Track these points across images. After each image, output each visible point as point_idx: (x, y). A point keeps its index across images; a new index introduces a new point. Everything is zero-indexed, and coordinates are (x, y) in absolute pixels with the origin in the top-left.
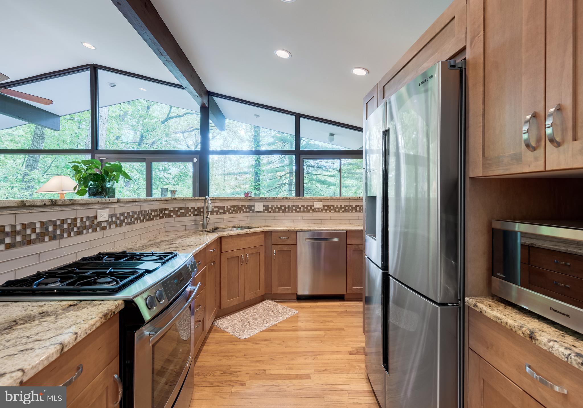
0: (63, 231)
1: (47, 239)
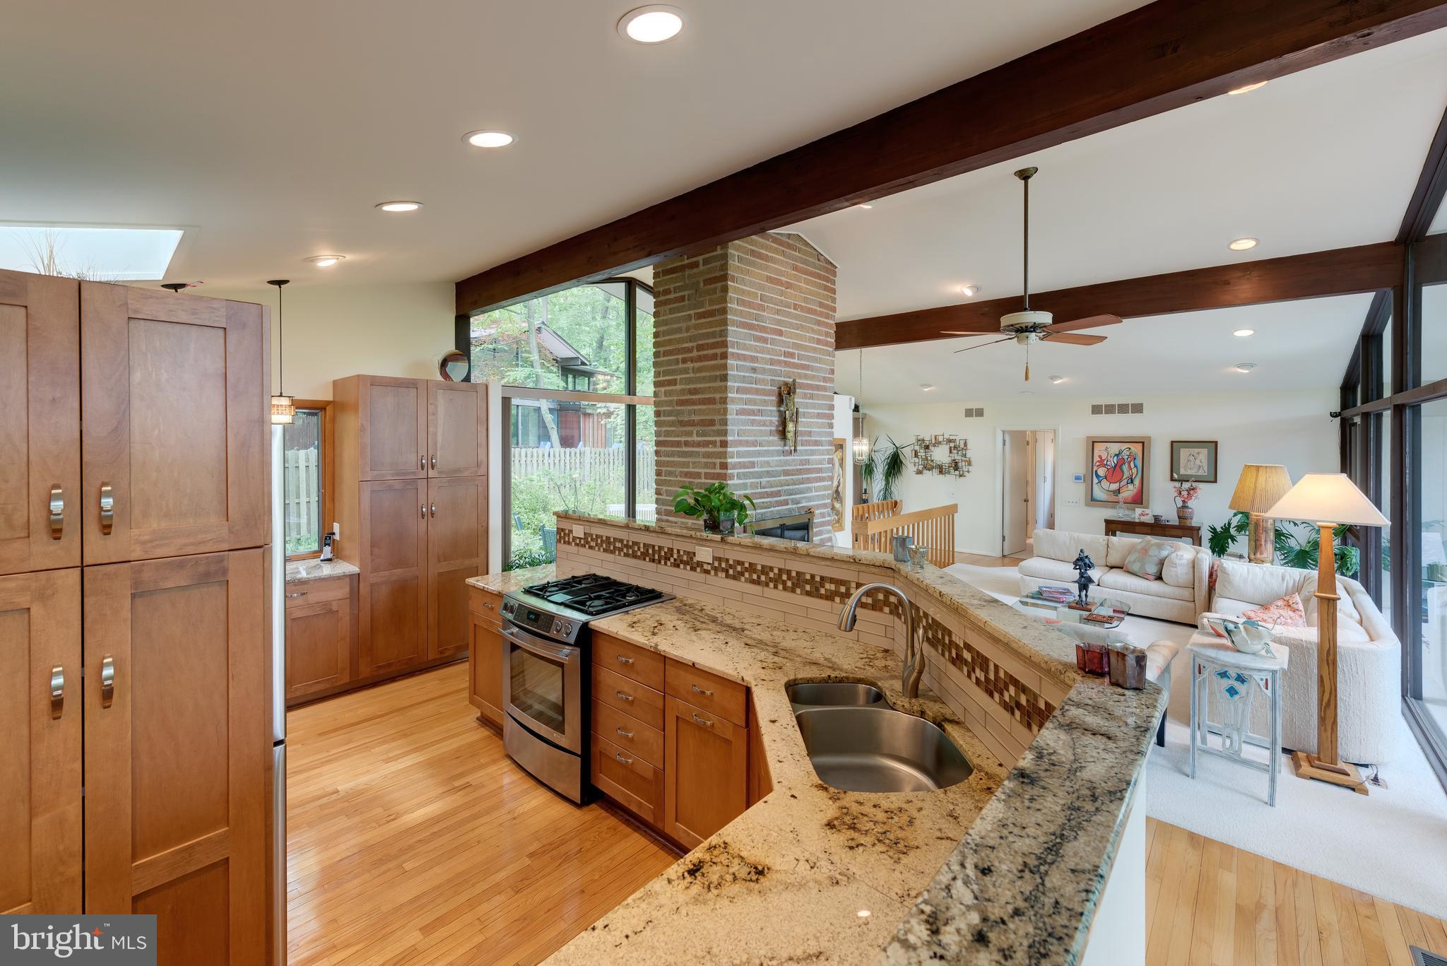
0: (660, 556)
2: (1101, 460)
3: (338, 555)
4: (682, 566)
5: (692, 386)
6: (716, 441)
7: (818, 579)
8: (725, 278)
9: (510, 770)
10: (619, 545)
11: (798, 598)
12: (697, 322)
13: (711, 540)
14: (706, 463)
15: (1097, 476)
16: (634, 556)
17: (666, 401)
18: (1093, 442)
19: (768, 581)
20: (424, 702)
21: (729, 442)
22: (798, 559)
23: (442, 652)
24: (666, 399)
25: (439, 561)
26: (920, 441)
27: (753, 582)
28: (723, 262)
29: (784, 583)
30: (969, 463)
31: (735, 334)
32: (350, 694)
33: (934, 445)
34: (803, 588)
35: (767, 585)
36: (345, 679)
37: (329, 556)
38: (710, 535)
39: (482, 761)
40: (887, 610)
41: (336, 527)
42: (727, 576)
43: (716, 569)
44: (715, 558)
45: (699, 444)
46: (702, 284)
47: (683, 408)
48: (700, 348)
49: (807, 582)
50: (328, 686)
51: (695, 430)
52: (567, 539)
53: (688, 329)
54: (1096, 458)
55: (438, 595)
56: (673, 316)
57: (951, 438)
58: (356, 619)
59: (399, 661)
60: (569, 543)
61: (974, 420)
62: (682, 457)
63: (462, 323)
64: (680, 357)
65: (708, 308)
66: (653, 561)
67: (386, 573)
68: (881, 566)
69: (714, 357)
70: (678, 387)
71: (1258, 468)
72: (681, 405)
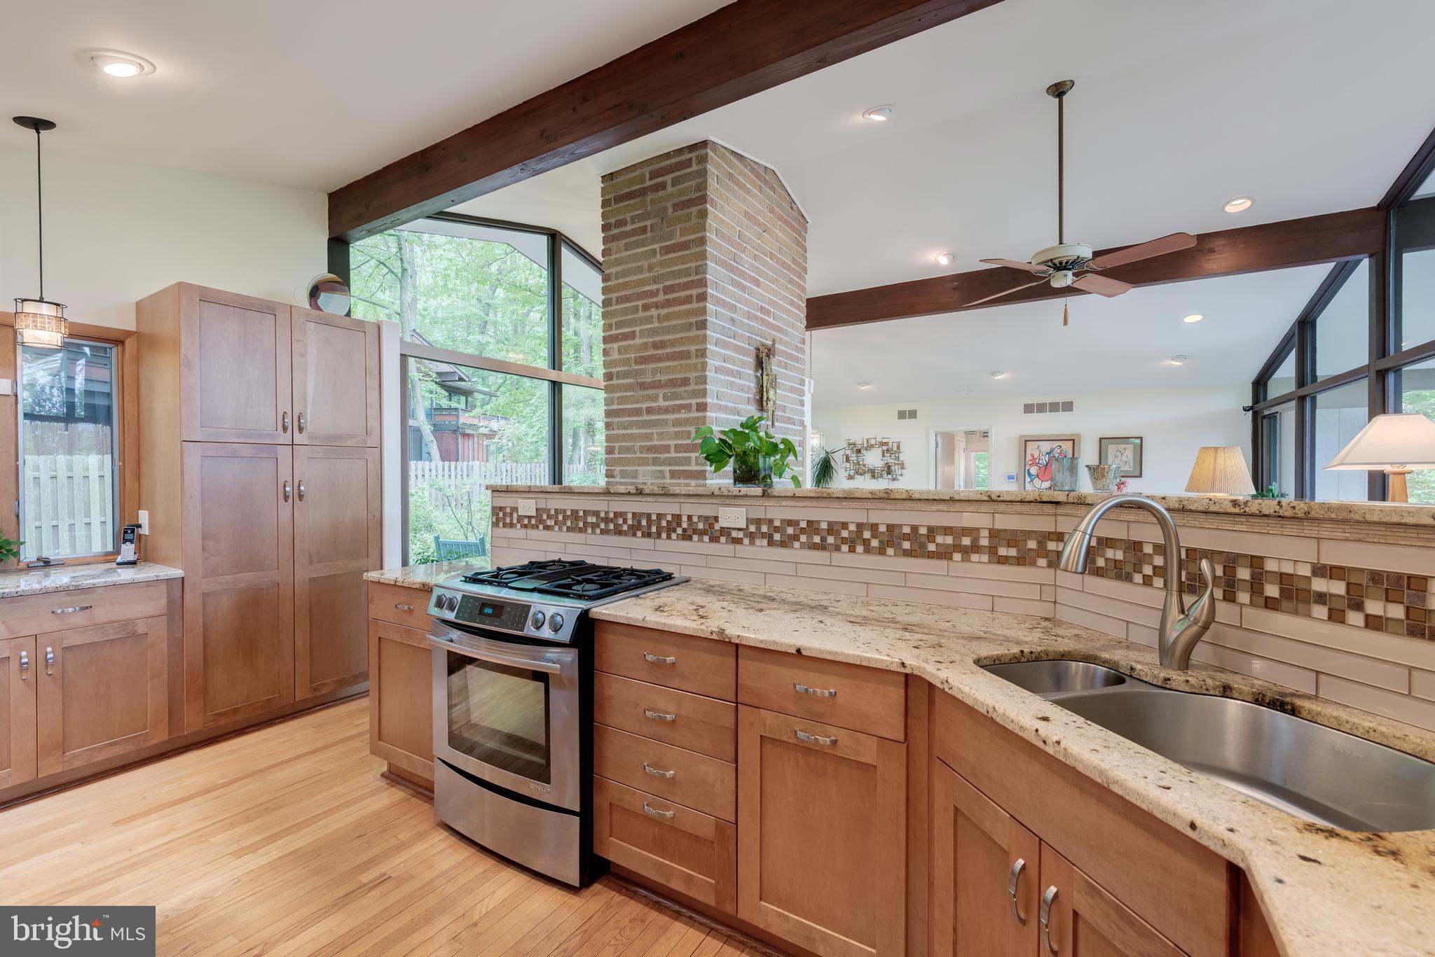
0: (659, 528)
1: (639, 534)
2: (1034, 459)
3: (145, 556)
4: (695, 538)
5: (657, 339)
6: (690, 405)
7: (923, 531)
8: (703, 199)
9: (449, 847)
10: (591, 519)
11: (891, 561)
12: (664, 258)
13: (746, 496)
14: (677, 433)
15: (1030, 474)
16: (618, 532)
17: (620, 360)
18: (1026, 441)
19: (839, 542)
20: (295, 758)
21: (709, 405)
22: (889, 507)
23: (316, 690)
24: (621, 357)
25: (311, 562)
26: (852, 445)
27: (815, 547)
28: (699, 180)
29: (866, 543)
30: (902, 466)
31: (714, 272)
32: (169, 757)
33: (866, 449)
34: (897, 547)
35: (838, 549)
36: (161, 736)
37: (132, 557)
38: (745, 489)
39: (401, 837)
40: (1042, 562)
41: (144, 517)
42: (771, 543)
43: (752, 537)
44: (749, 521)
45: (667, 410)
46: (670, 210)
47: (644, 366)
48: (668, 290)
49: (906, 537)
50: (130, 748)
51: (661, 393)
52: (508, 520)
53: (651, 268)
54: (1029, 457)
55: (310, 610)
56: (629, 253)
57: (884, 441)
58: (176, 645)
59: (250, 705)
60: (512, 525)
61: (907, 422)
62: (643, 428)
63: (338, 246)
64: (640, 303)
65: (679, 239)
66: (649, 535)
67: (229, 578)
68: (1035, 502)
69: (688, 300)
70: (638, 341)
71: (1216, 449)
72: (641, 364)
